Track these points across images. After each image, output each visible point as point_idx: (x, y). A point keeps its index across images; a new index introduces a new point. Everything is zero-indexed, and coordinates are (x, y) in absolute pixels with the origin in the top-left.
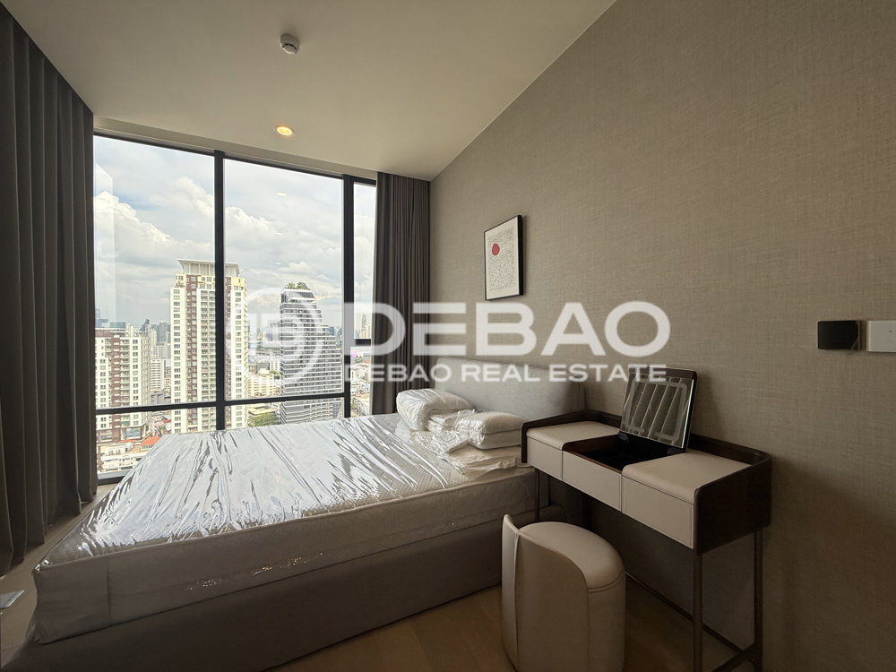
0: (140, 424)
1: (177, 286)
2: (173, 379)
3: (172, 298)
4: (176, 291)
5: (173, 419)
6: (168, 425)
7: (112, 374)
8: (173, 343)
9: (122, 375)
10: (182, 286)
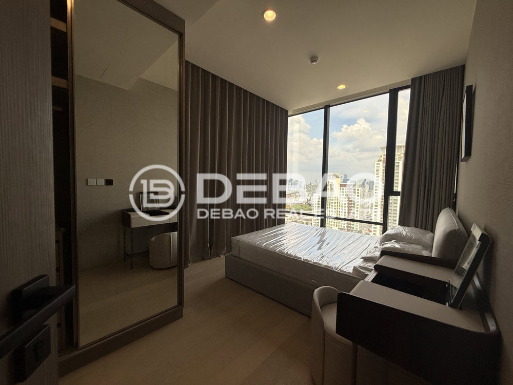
0: (358, 230)
1: (379, 161)
2: (374, 210)
3: (376, 167)
4: (378, 164)
5: (373, 231)
6: (370, 233)
7: (349, 204)
8: (375, 191)
9: (352, 205)
10: (381, 161)
